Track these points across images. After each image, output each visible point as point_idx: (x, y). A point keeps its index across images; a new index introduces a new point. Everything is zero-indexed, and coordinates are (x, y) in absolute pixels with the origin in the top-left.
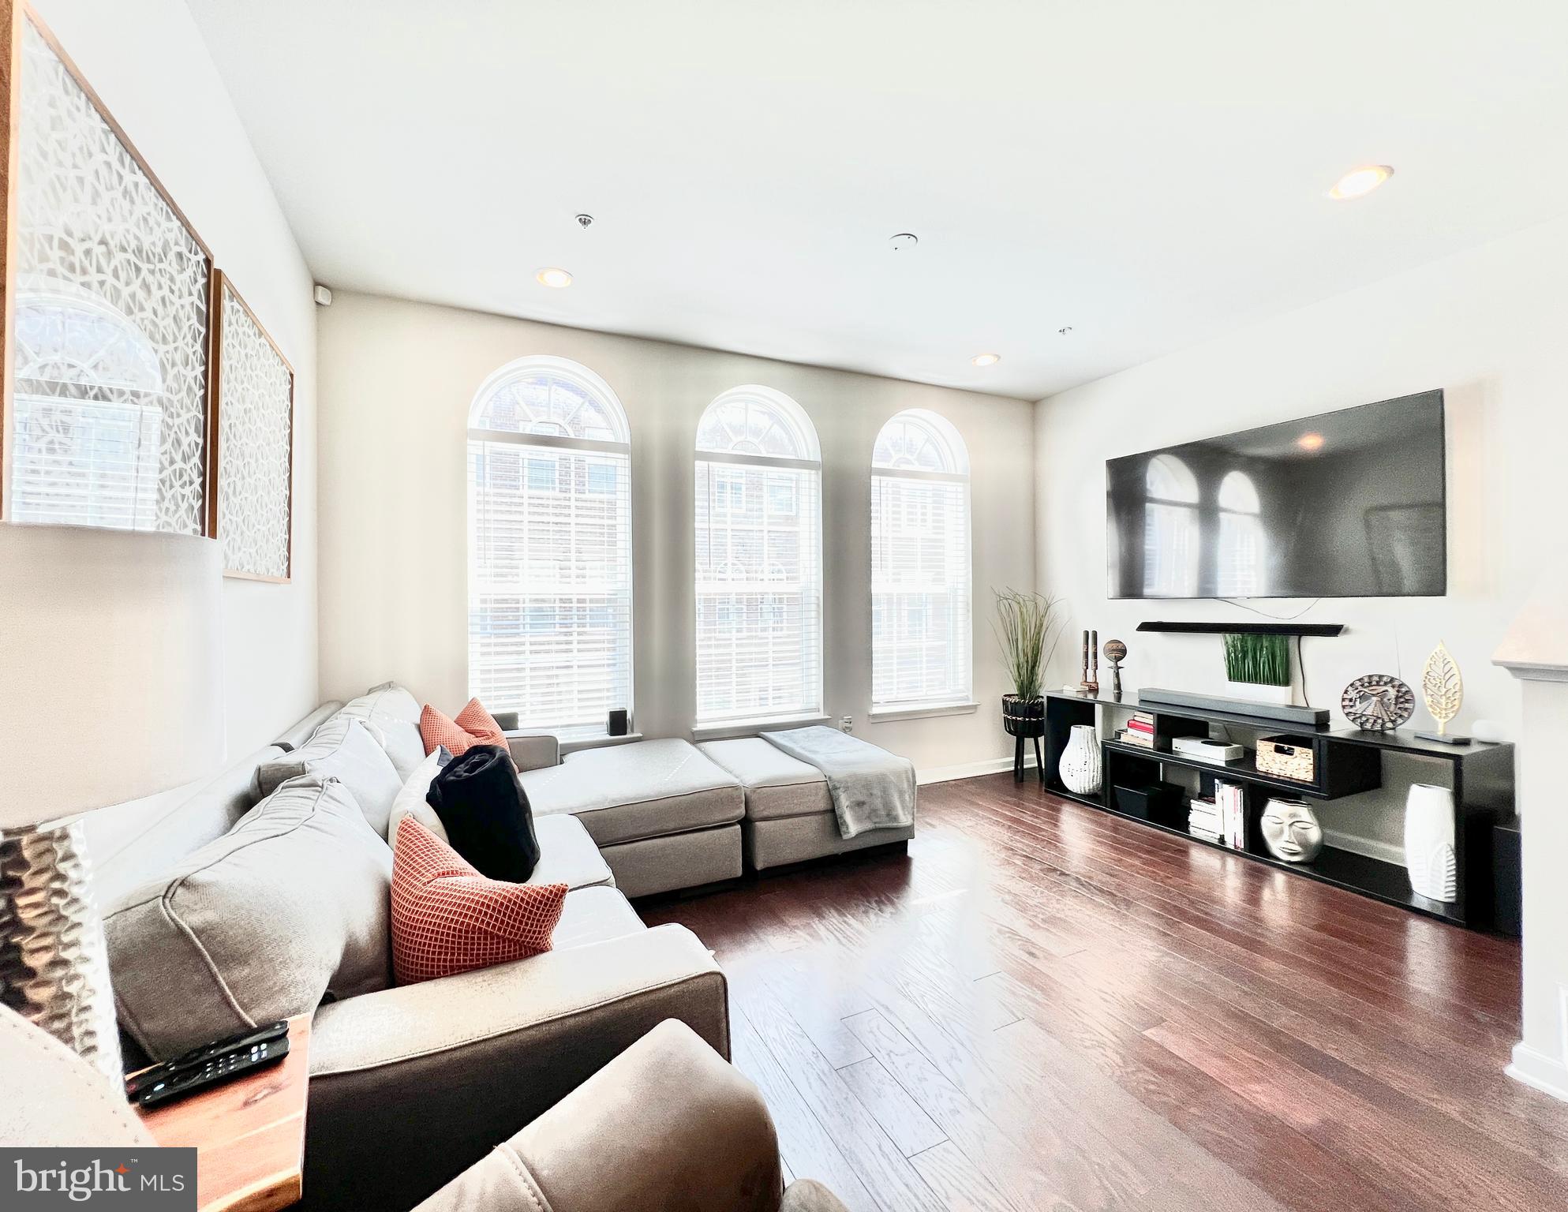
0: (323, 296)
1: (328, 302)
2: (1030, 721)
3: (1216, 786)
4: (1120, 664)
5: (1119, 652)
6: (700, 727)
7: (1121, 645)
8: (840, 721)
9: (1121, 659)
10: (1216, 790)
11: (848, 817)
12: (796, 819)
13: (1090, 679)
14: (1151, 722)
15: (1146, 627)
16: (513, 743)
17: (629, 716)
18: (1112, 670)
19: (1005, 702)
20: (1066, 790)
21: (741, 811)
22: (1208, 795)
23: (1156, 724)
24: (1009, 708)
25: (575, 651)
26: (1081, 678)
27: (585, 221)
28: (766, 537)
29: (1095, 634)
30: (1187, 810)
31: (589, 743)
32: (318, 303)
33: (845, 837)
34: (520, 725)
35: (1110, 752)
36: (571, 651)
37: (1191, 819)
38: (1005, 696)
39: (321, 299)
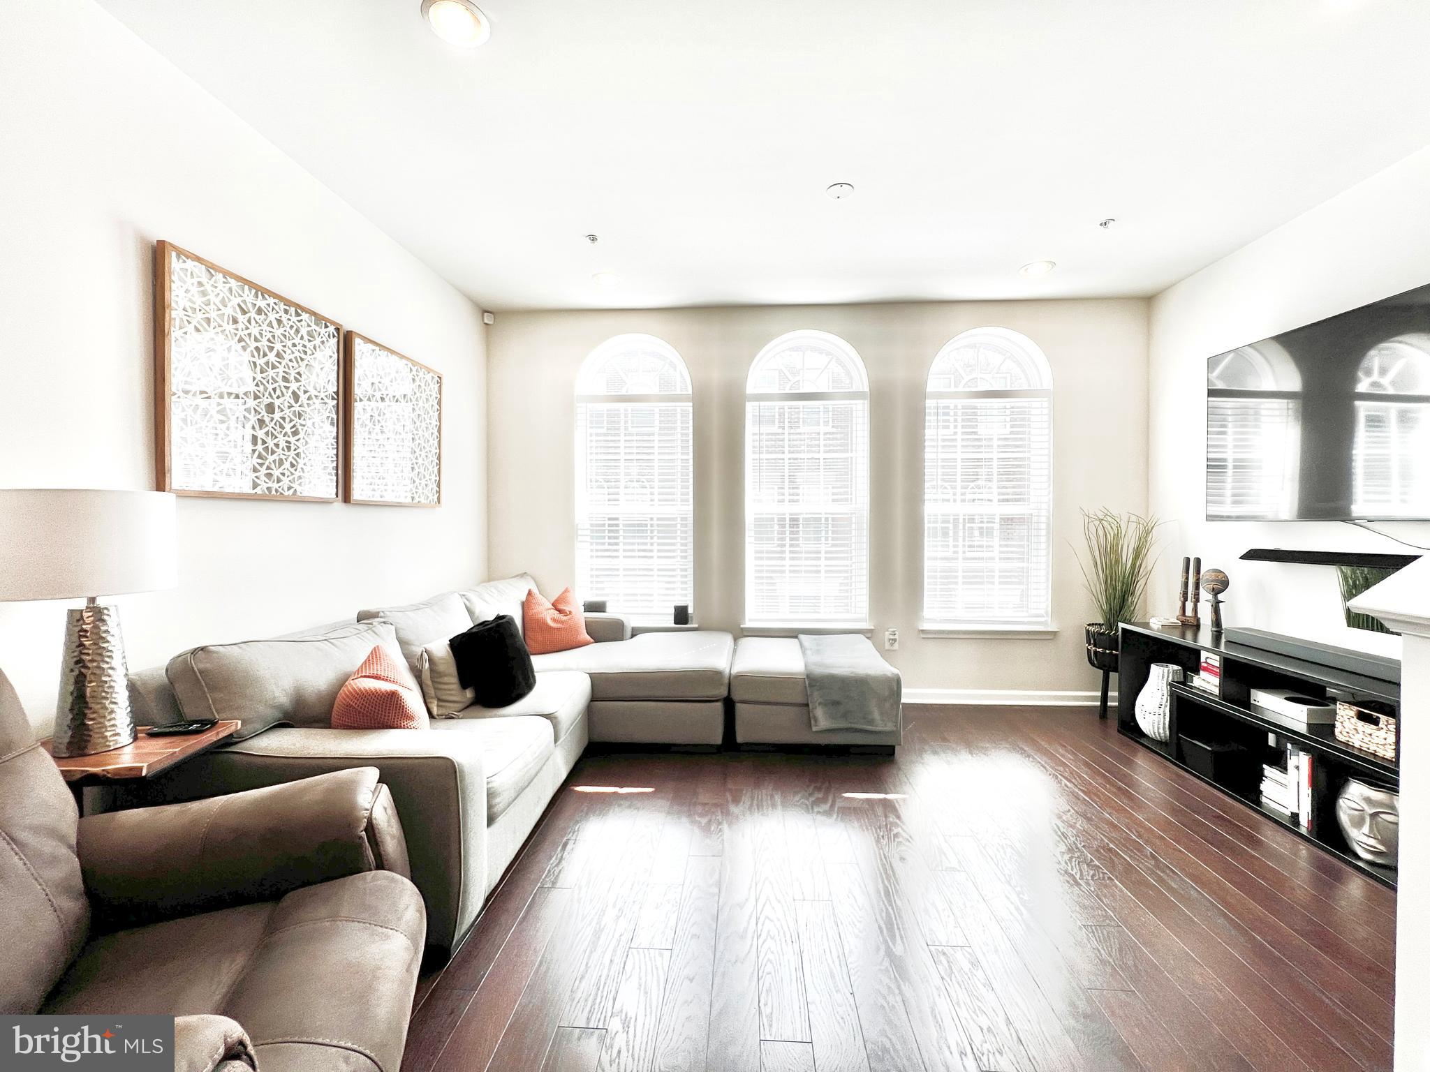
0: (488, 319)
1: (491, 323)
2: (1111, 653)
3: (1289, 751)
4: (1220, 597)
5: (1222, 584)
6: (748, 624)
7: (1222, 575)
8: (887, 633)
9: (1221, 591)
10: (1288, 756)
11: (819, 712)
12: (774, 707)
13: (1189, 612)
14: (1217, 664)
15: (1254, 555)
16: (589, 622)
17: (690, 610)
18: (1210, 604)
19: (1088, 632)
20: (1142, 734)
21: (723, 692)
22: (1279, 761)
23: (1222, 666)
24: (1092, 638)
25: (655, 557)
26: (1178, 612)
27: (593, 239)
28: (822, 464)
29: (1198, 561)
30: (1260, 776)
31: (654, 628)
32: (486, 324)
33: (814, 729)
34: (608, 609)
35: (1177, 696)
36: (652, 557)
37: (1263, 787)
38: (1089, 625)
39: (486, 321)
